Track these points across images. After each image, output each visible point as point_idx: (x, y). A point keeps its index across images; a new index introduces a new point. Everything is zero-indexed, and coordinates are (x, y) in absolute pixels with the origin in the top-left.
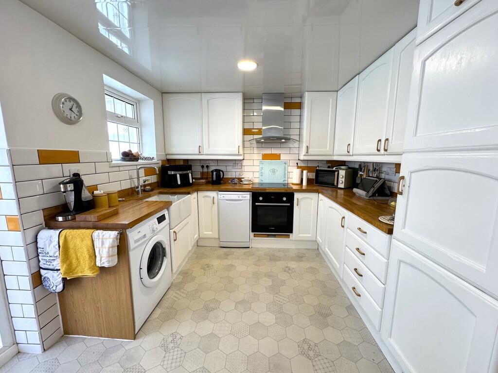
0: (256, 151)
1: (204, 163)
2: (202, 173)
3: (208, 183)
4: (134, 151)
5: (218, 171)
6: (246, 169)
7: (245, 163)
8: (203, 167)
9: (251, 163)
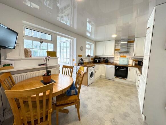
0: (118, 55)
1: (104, 58)
2: (103, 60)
3: (104, 63)
4: (89, 55)
5: (107, 60)
6: (115, 60)
7: (115, 58)
8: (103, 59)
9: (117, 58)
